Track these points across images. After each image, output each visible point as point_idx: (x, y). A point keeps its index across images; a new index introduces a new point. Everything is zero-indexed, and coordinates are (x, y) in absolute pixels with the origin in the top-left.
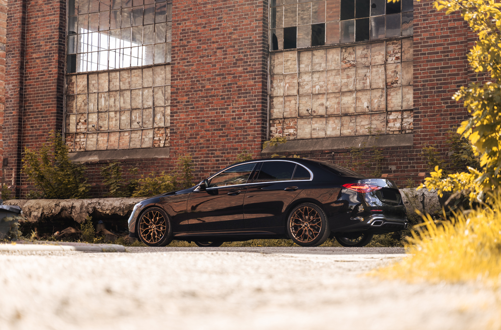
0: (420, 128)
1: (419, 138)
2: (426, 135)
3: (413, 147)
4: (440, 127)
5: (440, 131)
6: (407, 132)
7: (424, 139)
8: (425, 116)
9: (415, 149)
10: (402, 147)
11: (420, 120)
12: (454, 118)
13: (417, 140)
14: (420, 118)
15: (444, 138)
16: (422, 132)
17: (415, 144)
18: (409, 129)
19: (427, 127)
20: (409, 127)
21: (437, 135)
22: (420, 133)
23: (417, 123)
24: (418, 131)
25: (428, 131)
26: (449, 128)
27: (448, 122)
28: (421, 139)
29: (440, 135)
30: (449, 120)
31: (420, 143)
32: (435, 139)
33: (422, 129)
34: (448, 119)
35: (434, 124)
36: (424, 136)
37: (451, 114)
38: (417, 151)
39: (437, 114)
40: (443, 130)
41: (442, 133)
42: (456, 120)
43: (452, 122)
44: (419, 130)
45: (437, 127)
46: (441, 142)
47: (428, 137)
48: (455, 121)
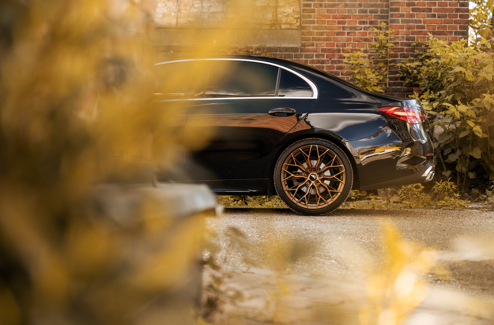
0: (313, 22)
1: (311, 37)
2: (322, 34)
3: (301, 49)
4: (344, 23)
5: (344, 28)
6: (283, 27)
7: (319, 39)
8: (321, 5)
9: (304, 53)
10: (283, 48)
11: (313, 11)
12: (366, 12)
13: (308, 40)
14: (312, 8)
15: (349, 40)
16: (315, 28)
17: (304, 45)
18: (286, 23)
19: (324, 22)
20: (286, 20)
21: (338, 34)
22: (312, 30)
23: (308, 15)
24: (310, 27)
25: (326, 28)
26: (358, 25)
27: (355, 17)
28: (314, 39)
29: (343, 34)
30: (357, 14)
31: (313, 45)
32: (335, 40)
33: (316, 25)
34: (356, 12)
35: (335, 17)
36: (318, 34)
37: (360, 5)
38: (307, 56)
39: (339, 4)
40: (348, 27)
41: (346, 32)
42: (368, 14)
43: (362, 17)
44: (312, 25)
45: (339, 23)
46: (344, 45)
47: (325, 36)
48: (367, 16)
